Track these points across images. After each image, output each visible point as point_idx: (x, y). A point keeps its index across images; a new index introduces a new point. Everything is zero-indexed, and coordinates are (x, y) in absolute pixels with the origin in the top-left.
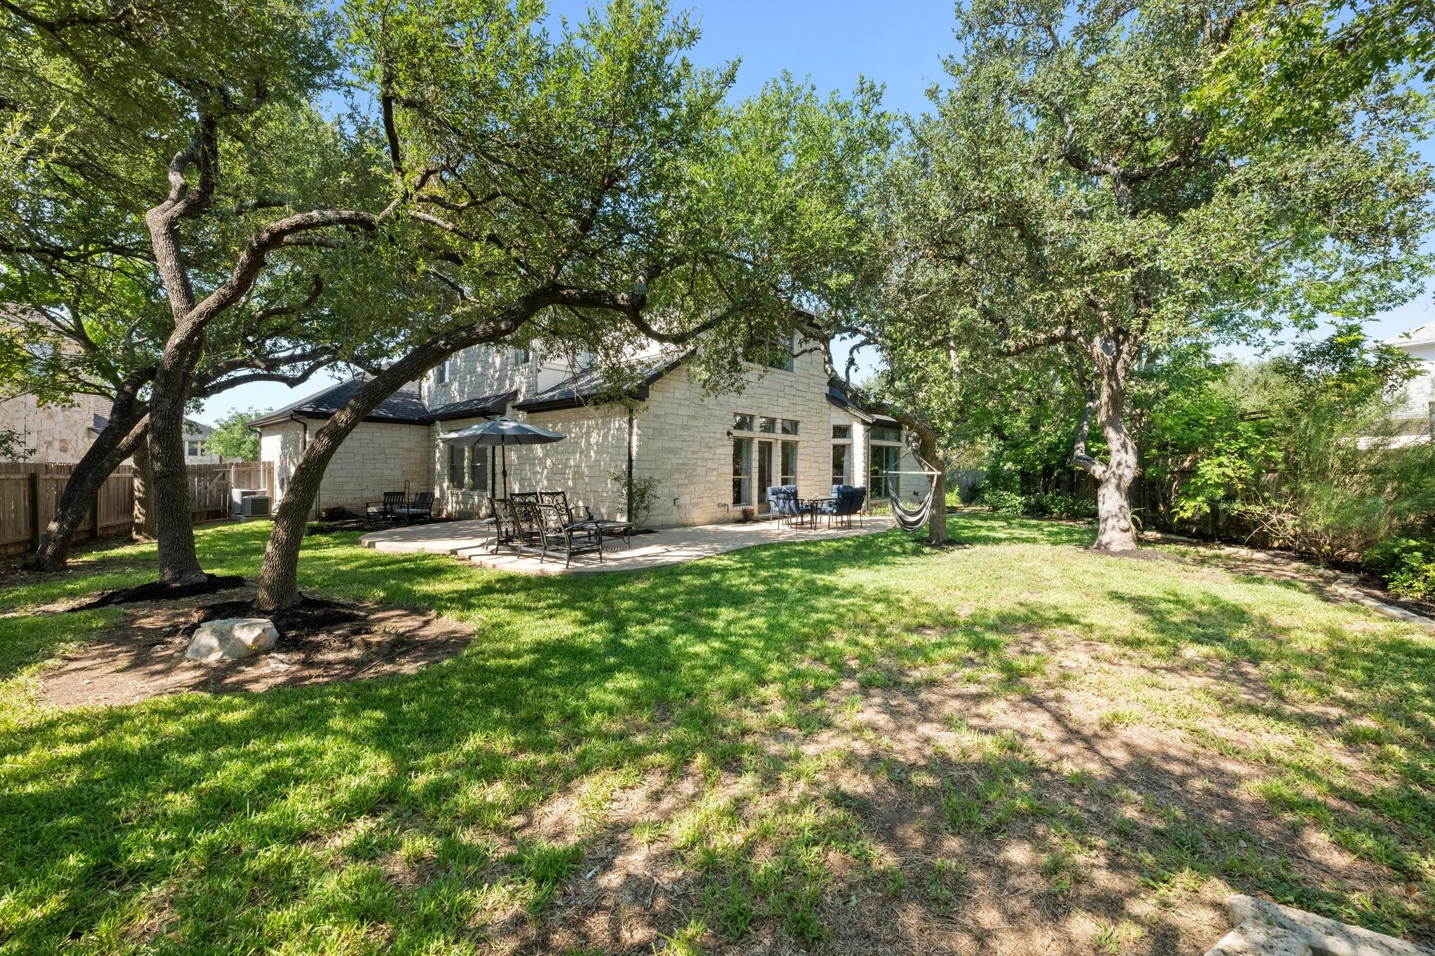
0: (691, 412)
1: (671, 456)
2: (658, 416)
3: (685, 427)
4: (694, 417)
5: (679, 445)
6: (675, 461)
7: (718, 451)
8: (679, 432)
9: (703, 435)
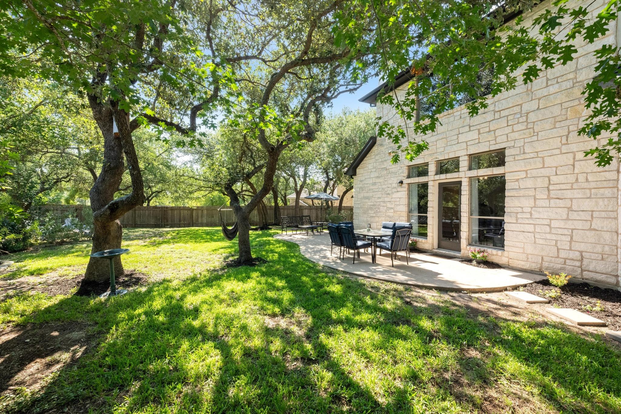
0: (376, 174)
1: (367, 201)
2: (361, 181)
3: (374, 184)
4: (378, 177)
5: (371, 194)
6: (369, 204)
7: (394, 196)
8: (372, 187)
9: (384, 186)
